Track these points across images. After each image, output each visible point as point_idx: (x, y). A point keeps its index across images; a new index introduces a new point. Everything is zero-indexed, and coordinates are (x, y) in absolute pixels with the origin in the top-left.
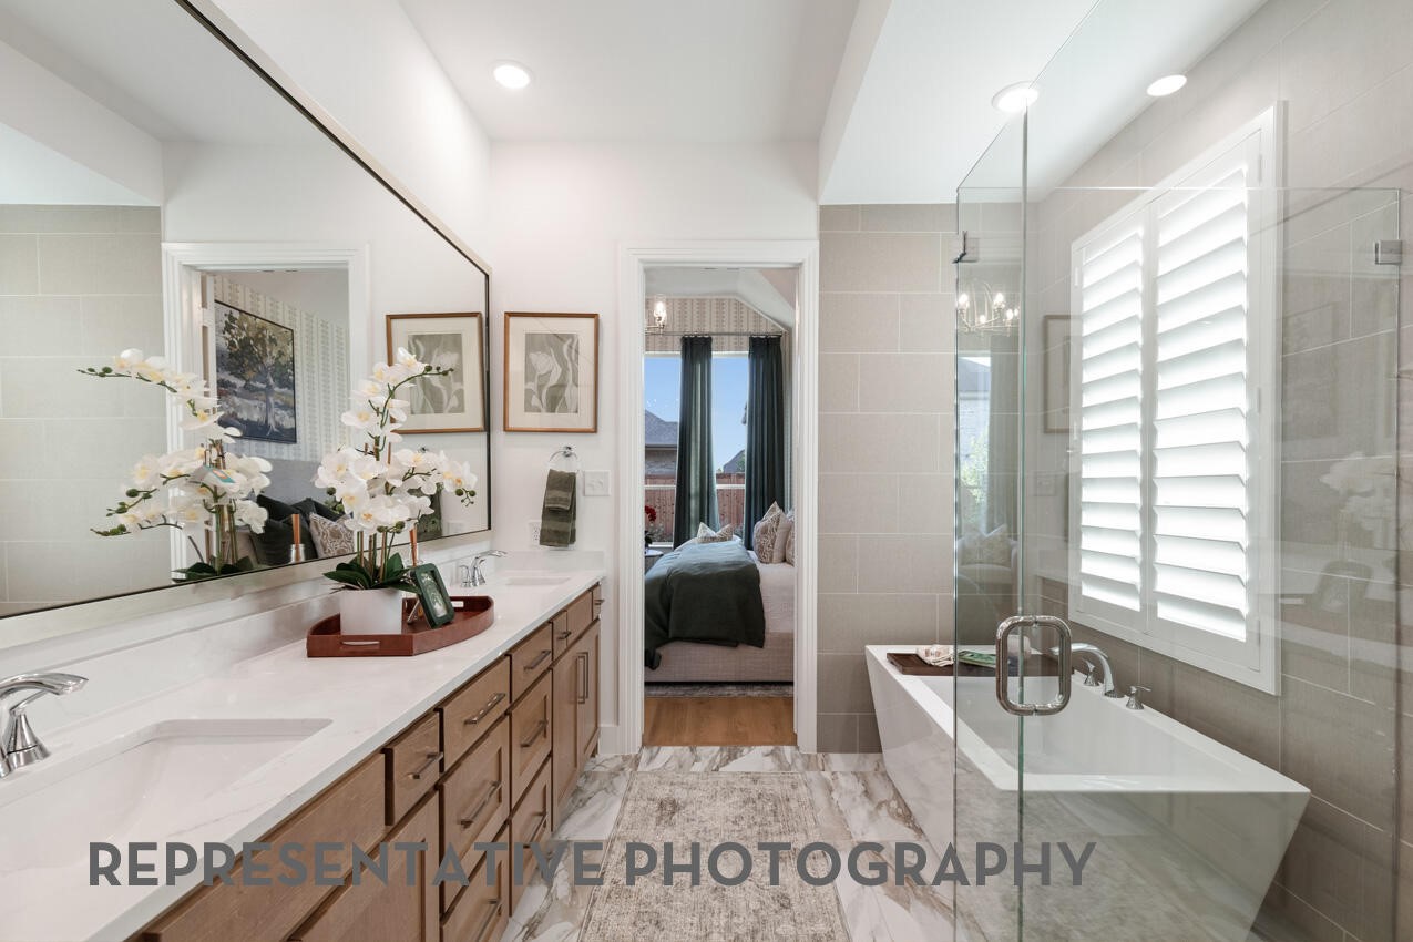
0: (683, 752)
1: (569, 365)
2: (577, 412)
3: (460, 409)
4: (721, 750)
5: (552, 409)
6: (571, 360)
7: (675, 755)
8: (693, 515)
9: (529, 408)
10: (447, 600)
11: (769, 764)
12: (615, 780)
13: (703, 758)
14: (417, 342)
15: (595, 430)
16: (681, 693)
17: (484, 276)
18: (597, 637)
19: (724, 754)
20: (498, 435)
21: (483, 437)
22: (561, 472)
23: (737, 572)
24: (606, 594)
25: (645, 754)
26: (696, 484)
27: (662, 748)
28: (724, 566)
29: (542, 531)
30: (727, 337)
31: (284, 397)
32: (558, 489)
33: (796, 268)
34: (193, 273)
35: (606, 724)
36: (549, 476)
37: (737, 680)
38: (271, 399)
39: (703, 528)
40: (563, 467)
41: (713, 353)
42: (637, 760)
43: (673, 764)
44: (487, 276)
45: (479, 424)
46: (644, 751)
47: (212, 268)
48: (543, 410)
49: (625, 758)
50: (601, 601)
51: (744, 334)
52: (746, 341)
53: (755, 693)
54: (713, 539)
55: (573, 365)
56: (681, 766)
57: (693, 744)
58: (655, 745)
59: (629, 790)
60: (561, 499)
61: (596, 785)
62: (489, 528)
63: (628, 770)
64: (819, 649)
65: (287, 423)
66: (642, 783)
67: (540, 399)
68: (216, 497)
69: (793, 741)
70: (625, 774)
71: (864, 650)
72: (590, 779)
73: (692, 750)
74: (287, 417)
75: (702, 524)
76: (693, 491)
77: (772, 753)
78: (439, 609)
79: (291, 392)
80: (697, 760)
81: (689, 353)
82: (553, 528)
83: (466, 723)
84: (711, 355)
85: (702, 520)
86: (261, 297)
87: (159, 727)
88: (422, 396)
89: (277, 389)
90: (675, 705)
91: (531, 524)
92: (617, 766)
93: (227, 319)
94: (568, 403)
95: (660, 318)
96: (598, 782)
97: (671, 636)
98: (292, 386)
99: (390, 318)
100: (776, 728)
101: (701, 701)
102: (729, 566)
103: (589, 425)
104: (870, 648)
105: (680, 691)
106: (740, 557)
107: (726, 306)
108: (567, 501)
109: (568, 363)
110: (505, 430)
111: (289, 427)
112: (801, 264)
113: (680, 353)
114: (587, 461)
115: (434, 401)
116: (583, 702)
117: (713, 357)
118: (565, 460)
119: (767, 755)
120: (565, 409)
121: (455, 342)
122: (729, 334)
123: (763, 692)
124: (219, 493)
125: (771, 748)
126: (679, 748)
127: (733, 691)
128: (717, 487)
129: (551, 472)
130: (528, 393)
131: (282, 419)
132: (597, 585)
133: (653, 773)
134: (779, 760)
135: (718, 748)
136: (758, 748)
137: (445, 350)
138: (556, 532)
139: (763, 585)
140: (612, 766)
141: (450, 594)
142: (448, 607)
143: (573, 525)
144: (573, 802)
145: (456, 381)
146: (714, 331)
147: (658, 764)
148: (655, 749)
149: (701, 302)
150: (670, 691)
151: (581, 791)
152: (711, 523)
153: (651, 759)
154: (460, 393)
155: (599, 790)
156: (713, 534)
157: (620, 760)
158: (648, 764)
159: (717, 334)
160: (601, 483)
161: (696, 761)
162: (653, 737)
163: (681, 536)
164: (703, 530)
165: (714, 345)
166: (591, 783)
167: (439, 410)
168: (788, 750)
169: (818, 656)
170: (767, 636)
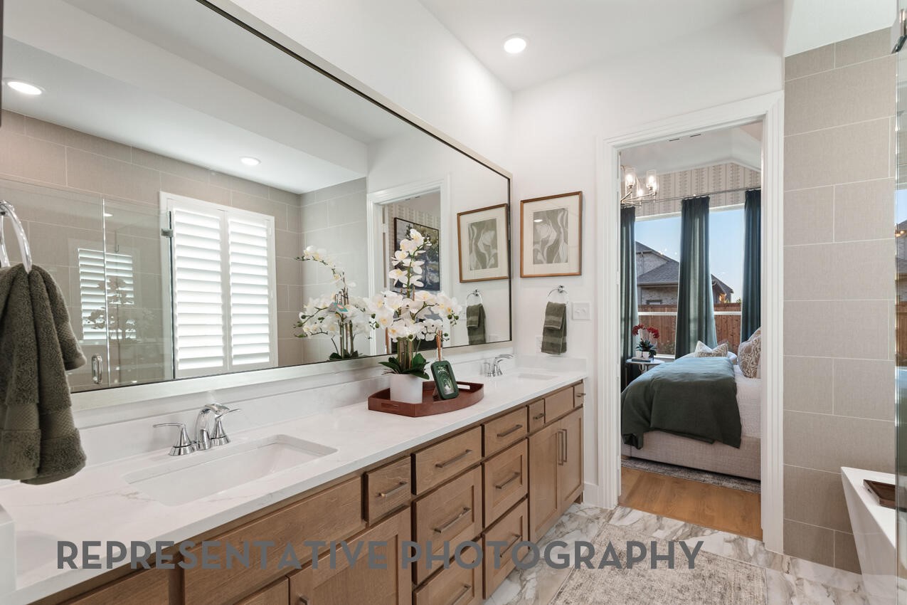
0: (652, 518)
1: (562, 230)
2: (567, 261)
3: (495, 265)
4: (685, 525)
5: (550, 261)
6: (563, 226)
7: (643, 518)
8: (692, 335)
9: (536, 261)
10: (455, 383)
11: (729, 550)
12: (590, 525)
13: (666, 528)
14: (473, 227)
15: (580, 274)
16: (661, 471)
17: (507, 180)
18: (580, 419)
19: (687, 530)
20: (517, 281)
21: (507, 282)
22: (555, 304)
23: (713, 382)
24: (588, 389)
25: (618, 512)
26: (695, 312)
27: (634, 510)
28: (701, 377)
29: (543, 343)
30: (724, 194)
31: (434, 266)
32: (553, 315)
33: (761, 120)
34: (379, 207)
35: (588, 481)
36: (547, 306)
37: (714, 471)
38: (427, 268)
39: (701, 345)
40: (557, 300)
41: (710, 208)
42: (611, 514)
43: (640, 526)
44: (509, 180)
45: (506, 274)
46: (619, 509)
47: (388, 202)
48: (545, 262)
49: (603, 511)
50: (583, 394)
51: (740, 190)
52: (742, 195)
53: (730, 484)
54: (709, 354)
55: (564, 230)
56: (645, 529)
57: (660, 514)
58: (629, 507)
59: (598, 536)
60: (554, 322)
61: (575, 525)
62: (511, 339)
63: (602, 520)
64: (786, 461)
65: (436, 280)
66: (610, 534)
67: (543, 254)
68: (343, 319)
69: (759, 536)
70: (598, 523)
71: (840, 471)
72: (572, 519)
73: (658, 519)
74: (435, 277)
75: (699, 342)
76: (692, 316)
77: (734, 541)
78: (448, 389)
79: (437, 263)
80: (661, 527)
81: (688, 212)
82: (550, 342)
83: (437, 466)
84: (708, 211)
85: (700, 339)
86: (404, 209)
87: (278, 437)
88: (476, 259)
89: (430, 262)
90: (654, 480)
91: (537, 338)
92: (595, 515)
93: (407, 228)
94: (561, 257)
95: (651, 189)
96: (577, 523)
97: (651, 426)
98: (438, 260)
99: (460, 215)
100: (744, 520)
101: (677, 481)
102: (706, 377)
103: (576, 271)
104: (846, 470)
105: (660, 470)
106: (720, 371)
107: (705, 173)
108: (559, 323)
109: (561, 229)
110: (521, 277)
111: (437, 282)
112: (764, 116)
113: (680, 212)
114: (574, 296)
115: (482, 261)
116: (562, 464)
117: (710, 213)
118: (559, 295)
119: (730, 542)
120: (559, 261)
121: (492, 224)
122: (725, 192)
123: (737, 486)
124: (344, 317)
125: (734, 536)
126: (647, 514)
127: (709, 479)
128: (714, 313)
129: (549, 303)
130: (535, 252)
131: (433, 278)
132: (582, 381)
133: (620, 528)
134: (740, 550)
135: (683, 523)
136: (721, 533)
137: (487, 230)
138: (552, 344)
139: (739, 396)
140: (591, 513)
141: (457, 380)
142: (455, 388)
143: (564, 339)
144: (555, 532)
145: (493, 248)
146: (711, 190)
147: (627, 522)
148: (628, 509)
149: (699, 171)
150: (652, 468)
151: (564, 526)
152: (709, 343)
153: (623, 516)
154: (496, 256)
155: (576, 529)
156: (709, 350)
157: (598, 511)
158: (619, 520)
159: (713, 193)
160: (584, 311)
161: (659, 528)
162: (627, 500)
163: (682, 350)
164: (700, 347)
165: (711, 202)
166: (573, 522)
167: (484, 267)
168: (751, 543)
169: (785, 467)
170: (743, 439)
